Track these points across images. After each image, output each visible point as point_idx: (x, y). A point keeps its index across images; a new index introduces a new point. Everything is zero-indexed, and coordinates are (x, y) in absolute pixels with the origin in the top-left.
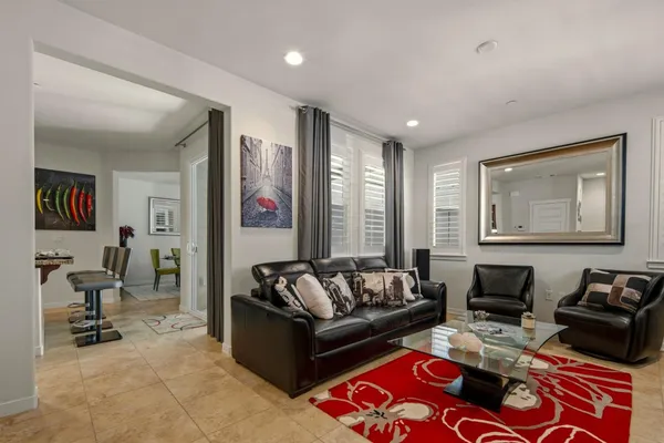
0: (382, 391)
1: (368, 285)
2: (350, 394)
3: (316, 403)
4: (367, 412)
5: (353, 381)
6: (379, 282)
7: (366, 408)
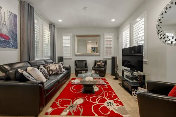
0: (68, 100)
1: (51, 68)
2: (58, 105)
3: (49, 114)
4: (68, 108)
5: (56, 100)
6: (54, 67)
7: (67, 107)
